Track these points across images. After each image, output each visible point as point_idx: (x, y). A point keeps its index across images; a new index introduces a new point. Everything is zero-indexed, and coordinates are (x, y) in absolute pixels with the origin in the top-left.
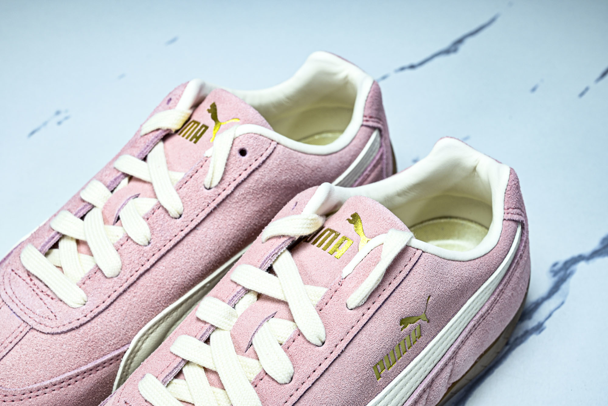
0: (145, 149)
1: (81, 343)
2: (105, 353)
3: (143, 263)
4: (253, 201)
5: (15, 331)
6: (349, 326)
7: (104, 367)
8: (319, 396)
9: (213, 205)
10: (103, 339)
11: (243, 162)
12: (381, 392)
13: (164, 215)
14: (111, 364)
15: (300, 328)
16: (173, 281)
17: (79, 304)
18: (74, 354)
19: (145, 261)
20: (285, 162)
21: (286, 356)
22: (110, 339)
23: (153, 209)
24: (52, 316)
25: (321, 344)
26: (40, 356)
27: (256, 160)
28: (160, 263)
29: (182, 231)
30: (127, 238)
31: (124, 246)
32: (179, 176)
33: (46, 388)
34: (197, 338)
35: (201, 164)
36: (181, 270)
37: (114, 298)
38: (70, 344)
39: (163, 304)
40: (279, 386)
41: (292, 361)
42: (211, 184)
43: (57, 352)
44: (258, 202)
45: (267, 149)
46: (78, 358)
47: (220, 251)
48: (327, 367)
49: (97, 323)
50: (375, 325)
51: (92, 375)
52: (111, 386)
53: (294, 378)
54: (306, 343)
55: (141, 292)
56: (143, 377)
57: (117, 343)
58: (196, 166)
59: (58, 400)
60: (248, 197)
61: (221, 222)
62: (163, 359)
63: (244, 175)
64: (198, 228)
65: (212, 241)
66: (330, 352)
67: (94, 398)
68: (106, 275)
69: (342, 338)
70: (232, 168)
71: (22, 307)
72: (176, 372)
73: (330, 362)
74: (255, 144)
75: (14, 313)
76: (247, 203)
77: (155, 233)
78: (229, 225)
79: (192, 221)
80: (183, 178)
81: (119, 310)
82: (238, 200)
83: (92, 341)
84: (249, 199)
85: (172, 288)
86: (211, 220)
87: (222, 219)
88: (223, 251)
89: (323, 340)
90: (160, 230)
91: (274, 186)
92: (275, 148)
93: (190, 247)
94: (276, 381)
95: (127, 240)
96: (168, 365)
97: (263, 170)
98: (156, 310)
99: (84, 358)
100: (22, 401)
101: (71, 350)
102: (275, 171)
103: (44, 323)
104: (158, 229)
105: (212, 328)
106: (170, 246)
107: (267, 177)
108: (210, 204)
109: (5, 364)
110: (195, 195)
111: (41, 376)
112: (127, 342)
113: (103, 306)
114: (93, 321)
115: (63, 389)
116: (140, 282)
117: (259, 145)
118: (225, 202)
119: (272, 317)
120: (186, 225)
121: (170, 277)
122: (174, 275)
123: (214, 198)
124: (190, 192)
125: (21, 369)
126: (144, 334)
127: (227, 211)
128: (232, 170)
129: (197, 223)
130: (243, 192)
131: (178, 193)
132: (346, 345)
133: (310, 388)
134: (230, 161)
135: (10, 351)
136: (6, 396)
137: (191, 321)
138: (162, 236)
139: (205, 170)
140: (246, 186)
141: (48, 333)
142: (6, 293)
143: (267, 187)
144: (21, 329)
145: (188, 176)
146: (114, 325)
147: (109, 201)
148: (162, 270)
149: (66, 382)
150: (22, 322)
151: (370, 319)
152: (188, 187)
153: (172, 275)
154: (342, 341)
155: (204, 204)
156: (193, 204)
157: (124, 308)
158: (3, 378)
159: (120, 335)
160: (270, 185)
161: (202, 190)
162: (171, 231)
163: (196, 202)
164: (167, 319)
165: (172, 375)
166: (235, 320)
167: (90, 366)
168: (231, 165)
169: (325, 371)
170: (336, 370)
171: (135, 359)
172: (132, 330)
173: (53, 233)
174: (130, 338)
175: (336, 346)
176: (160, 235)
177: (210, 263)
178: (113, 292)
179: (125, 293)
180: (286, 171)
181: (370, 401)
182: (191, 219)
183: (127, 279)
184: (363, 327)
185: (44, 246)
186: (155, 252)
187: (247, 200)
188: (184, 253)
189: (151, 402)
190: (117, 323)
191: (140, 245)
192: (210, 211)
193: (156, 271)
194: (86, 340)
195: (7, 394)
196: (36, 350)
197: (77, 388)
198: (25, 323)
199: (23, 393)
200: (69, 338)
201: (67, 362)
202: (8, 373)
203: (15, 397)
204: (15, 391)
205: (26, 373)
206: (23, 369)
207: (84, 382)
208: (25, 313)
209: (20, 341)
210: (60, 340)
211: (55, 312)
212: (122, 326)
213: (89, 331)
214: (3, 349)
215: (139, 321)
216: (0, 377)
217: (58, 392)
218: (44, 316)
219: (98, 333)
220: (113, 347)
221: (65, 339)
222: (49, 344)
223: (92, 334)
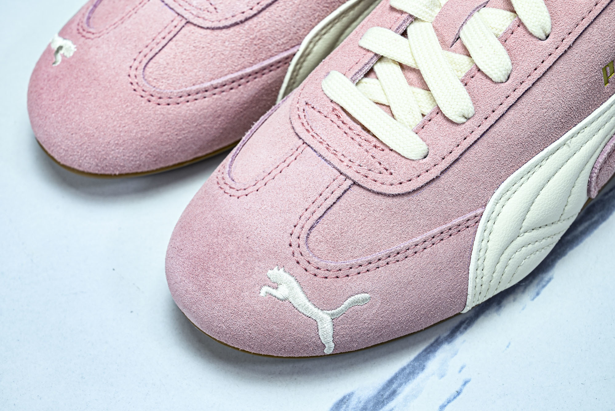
1: (246, 41)
2: (273, 53)
5: (168, 25)
6: (579, 17)
7: (271, 71)
8: (539, 99)
10: (270, 37)
12: (607, 101)
14: (278, 67)
15: (521, 17)
18: (237, 53)
21: (504, 50)
22: (279, 37)
24: (211, 8)
25: (544, 37)
26: (199, 54)
33: (206, 91)
34: (392, 30)
38: (233, 41)
40: (493, 85)
41: (510, 55)
43: (219, 50)
46: (242, 59)
48: (551, 65)
49: (264, 17)
50: (609, 18)
51: (257, 80)
52: (276, 94)
53: (511, 76)
54: (527, 35)
56: (326, 75)
57: (288, 42)
59: (219, 106)
62: (350, 55)
66: (555, 46)
67: (257, 107)
69: (570, 31)
72: (366, 69)
73: (555, 59)
75: (166, 5)
81: (291, 3)
83: (259, 39)
89: (548, 32)
94: (491, 79)
96: (357, 61)
98: (331, 6)
99: (249, 58)
100: (179, 105)
101: (235, 48)
103: (203, 16)
105: (411, 19)
109: (158, 63)
111: (200, 77)
112: (297, 43)
114: (260, 15)
115: (224, 93)
119: (483, 6)
125: (177, 68)
126: (317, 35)
132: (574, 39)
133: (529, 89)
135: (163, 47)
136: (160, 98)
137: (383, 12)
141: (208, 28)
144: (175, 23)
146: (284, 21)
149: (228, 85)
150: (176, 15)
151: (604, 9)
154: (570, 35)
158: (156, 78)
159: (290, 34)
164: (342, 19)
165: (362, 73)
166: (438, 10)
167: (256, 67)
169: (548, 70)
170: (561, 69)
171: (305, 64)
172: (304, 28)
174: (300, 38)
175: (562, 41)
181: (595, 110)
184: (595, 19)
189: (338, 102)
190: (288, 19)
194: (251, 37)
195: (162, 96)
196: (194, 47)
197: (240, 93)
198: (179, 16)
199: (180, 96)
200: (232, 34)
201: (229, 62)
202: (162, 73)
203: (171, 100)
204: (171, 92)
205: (183, 72)
206: (180, 68)
207: (249, 87)
208: (180, 5)
209: (175, 36)
210: (221, 36)
211: (216, 5)
212: (293, 22)
213: (255, 27)
214: (154, 45)
215: (312, 18)
216: (154, 77)
217: (220, 96)
218: (202, 8)
219: (265, 29)
220: (282, 47)
221: (228, 35)
222: (209, 41)
223: (259, 31)
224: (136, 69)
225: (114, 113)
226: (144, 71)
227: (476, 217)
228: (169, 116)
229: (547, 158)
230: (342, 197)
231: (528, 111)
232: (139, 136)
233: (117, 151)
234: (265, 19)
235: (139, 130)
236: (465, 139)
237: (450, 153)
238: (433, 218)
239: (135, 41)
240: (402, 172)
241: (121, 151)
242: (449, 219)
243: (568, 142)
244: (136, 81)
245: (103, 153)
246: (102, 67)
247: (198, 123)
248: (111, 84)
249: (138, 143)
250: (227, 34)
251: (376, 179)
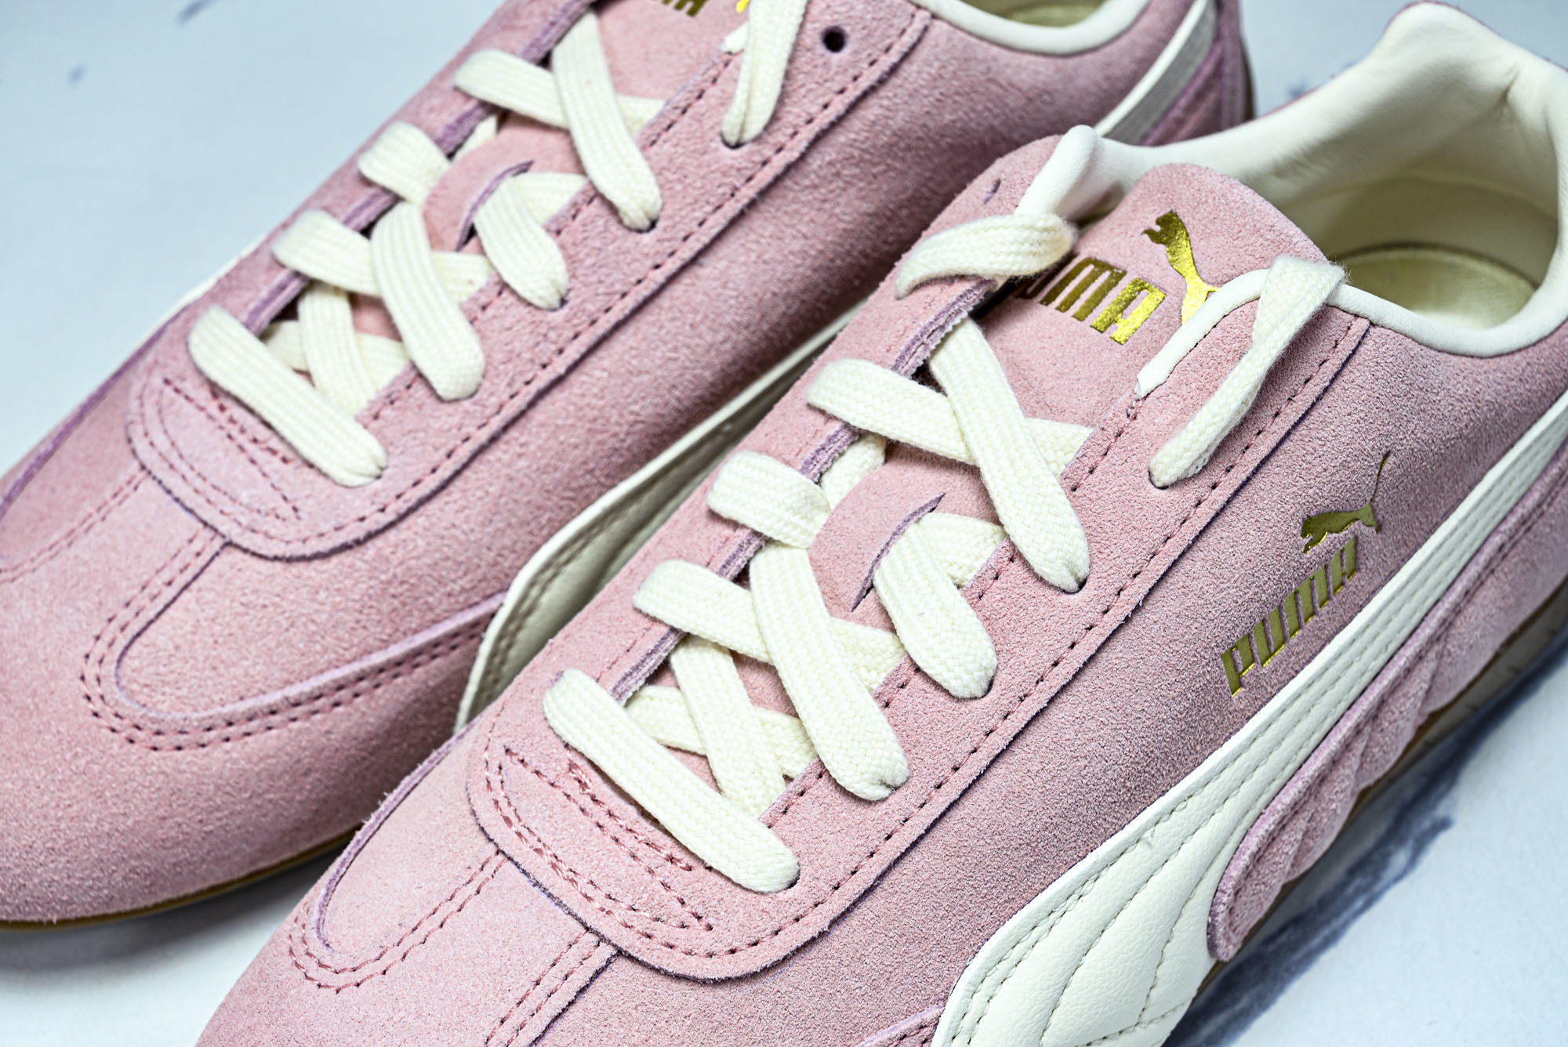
0: (546, 32)
1: (371, 587)
2: (438, 615)
3: (545, 360)
4: (861, 184)
5: (179, 551)
6: (1157, 536)
7: (434, 657)
8: (1067, 737)
9: (748, 193)
10: (430, 576)
11: (834, 69)
12: (1242, 730)
13: (607, 221)
14: (454, 648)
15: (1016, 540)
16: (632, 413)
17: (362, 475)
18: (349, 618)
19: (553, 352)
20: (954, 73)
21: (975, 619)
22: (453, 576)
23: (574, 204)
24: (285, 510)
25: (1074, 585)
26: (255, 622)
27: (872, 63)
28: (593, 360)
29: (657, 267)
30: (498, 288)
31: (490, 312)
32: (648, 109)
33: (273, 713)
34: (712, 570)
35: (713, 72)
36: (655, 380)
37: (465, 460)
38: (338, 590)
39: (603, 479)
40: (953, 705)
41: (992, 633)
42: (742, 130)
43: (304, 611)
44: (874, 186)
45: (903, 32)
46: (361, 631)
47: (765, 327)
48: (1092, 652)
49: (415, 529)
50: (1231, 534)
51: (399, 680)
52: (452, 710)
53: (996, 682)
54: (1031, 582)
55: (540, 442)
56: (556, 680)
57: (473, 588)
58: (699, 78)
59: (305, 749)
60: (846, 172)
61: (769, 244)
62: (613, 630)
63: (838, 106)
64: (704, 260)
65: (741, 299)
66: (1100, 608)
67: (405, 745)
68: (440, 392)
69: (1137, 569)
70: (803, 85)
71: (198, 483)
72: (651, 664)
73: (1103, 639)
74: (869, 17)
75: (177, 500)
76: (844, 189)
77: (580, 272)
78: (792, 253)
79: (686, 238)
80: (661, 115)
81: (479, 493)
82: (817, 181)
83: (402, 583)
84: (847, 179)
85: (628, 434)
86: (739, 238)
87: (771, 236)
88: (772, 329)
89: (1081, 575)
90: (593, 265)
91: (920, 143)
92: (926, 29)
93: (678, 315)
94: (947, 692)
95: (500, 293)
96: (628, 646)
97: (890, 94)
98: (580, 497)
99: (379, 629)
100: (206, 750)
101: (342, 606)
102: (925, 96)
103: (265, 528)
104: (589, 262)
105: (756, 542)
106: (623, 310)
107: (901, 114)
108: (736, 189)
109: (154, 645)
110: (696, 163)
111: (258, 678)
112: (496, 585)
113: (431, 483)
114: (404, 525)
115: (318, 717)
116: (539, 415)
117: (881, 19)
118: (781, 184)
119: (930, 508)
120: (669, 251)
121: (622, 401)
122: (634, 395)
123: (749, 173)
124: (683, 154)
125: (201, 658)
126: (547, 566)
127: (786, 213)
128: (803, 91)
129: (698, 246)
130: (834, 156)
131: (648, 159)
132: (1147, 589)
133: (1042, 711)
134: (797, 64)
135: (167, 606)
136: (158, 733)
137: (693, 522)
138: (600, 282)
139: (723, 91)
140: (842, 139)
141: (276, 558)
142: (152, 444)
143: (902, 145)
144: (197, 546)
145: (676, 108)
146: (462, 537)
147: (443, 183)
148: (599, 379)
149: (327, 695)
150: (200, 526)
151: (1217, 515)
152: (675, 141)
153: (629, 396)
154: (1137, 579)
155: (721, 190)
156: (690, 190)
157: (492, 489)
158: (148, 682)
159: (479, 566)
160: (909, 138)
161: (716, 150)
162: (625, 267)
163: (699, 184)
164: (611, 523)
165: (640, 674)
166: (822, 518)
167: (396, 651)
168: (801, 77)
169: (1085, 664)
170: (1117, 661)
171: (522, 636)
172: (514, 551)
173: (281, 276)
174: (507, 575)
175: (1119, 594)
176: (594, 279)
177: (734, 363)
178: (459, 442)
179: (494, 447)
180: (957, 98)
181: (1211, 753)
182: (683, 234)
183: (501, 407)
184: (1197, 538)
185: (257, 311)
186: (579, 328)
187: (846, 182)
188: (663, 332)
189: (581, 749)
190: (472, 531)
191: (538, 308)
192: (737, 211)
193: (583, 383)
194: (383, 577)
195: (163, 727)
196: (242, 604)
197: (359, 715)
198: (208, 529)
199: (207, 726)
200: (336, 572)
201: (328, 639)
202: (162, 669)
203: (185, 737)
204: (185, 719)
205: (214, 668)
206: (207, 658)
207: (380, 697)
208: (209, 501)
209: (196, 577)
210: (309, 578)
211: (296, 500)
212: (487, 540)
213: (393, 553)
214: (146, 602)
215: (533, 525)
216: (142, 681)
217: (307, 725)
218: (263, 508)
219: (418, 558)
220: (461, 599)
221: (324, 576)
222: (278, 589)
223: (402, 563)
224: (101, 662)
225: (43, 773)
226: (118, 667)
227: (922, 1027)
228: (179, 777)
229: (1095, 875)
230: (591, 987)
231: (1040, 766)
232: (107, 827)
233: (51, 865)
234: (416, 534)
235: (105, 813)
236: (889, 837)
237: (853, 873)
238: (815, 1035)
239: (99, 591)
240: (734, 924)
241: (61, 866)
242: (855, 1036)
243: (1147, 834)
244: (99, 691)
245: (18, 871)
246: (16, 657)
247: (254, 792)
248: (37, 700)
249: (103, 846)
250: (324, 572)
251: (672, 942)
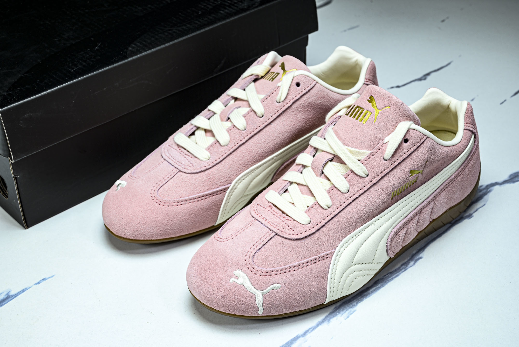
0: (244, 85)
1: (206, 179)
2: (218, 186)
3: (241, 140)
4: (302, 112)
5: (170, 172)
7: (217, 194)
8: (362, 202)
9: (281, 111)
10: (217, 178)
11: (298, 90)
13: (254, 115)
14: (221, 193)
16: (257, 151)
17: (206, 159)
18: (202, 185)
19: (243, 138)
20: (321, 93)
22: (221, 179)
23: (248, 112)
24: (191, 165)
26: (184, 184)
27: (305, 89)
28: (250, 141)
29: (263, 124)
30: (233, 126)
31: (231, 131)
32: (262, 96)
33: (186, 201)
35: (275, 89)
36: (262, 145)
37: (225, 157)
38: (200, 179)
39: (251, 164)
42: (280, 100)
43: (193, 183)
44: (305, 113)
45: (311, 84)
46: (204, 187)
47: (283, 138)
49: (215, 169)
50: (396, 171)
51: (210, 198)
53: (349, 191)
55: (239, 155)
57: (226, 182)
58: (273, 90)
59: (192, 209)
60: (299, 109)
61: (284, 122)
63: (298, 96)
64: (272, 124)
65: (279, 132)
66: (370, 181)
68: (221, 144)
70: (292, 92)
71: (175, 161)
73: (370, 186)
74: (305, 81)
75: (170, 164)
76: (299, 113)
77: (248, 124)
78: (288, 124)
79: (269, 119)
80: (265, 96)
81: (227, 163)
82: (294, 111)
83: (212, 179)
84: (300, 111)
85: (256, 155)
86: (279, 120)
87: (285, 120)
88: (284, 138)
90: (251, 123)
91: (314, 106)
92: (315, 84)
93: (266, 133)
95: (233, 127)
97: (308, 95)
98: (246, 167)
99: (207, 187)
100: (173, 207)
101: (201, 182)
102: (315, 97)
103: (187, 168)
104: (250, 122)
106: (256, 131)
107: (310, 99)
108: (279, 110)
109: (165, 188)
110: (271, 105)
111: (184, 194)
112: (230, 182)
113: (218, 161)
114: (213, 168)
115: (195, 203)
116: (239, 150)
117: (307, 81)
118: (287, 111)
120: (265, 121)
121: (255, 148)
122: (257, 148)
123: (281, 108)
124: (269, 104)
125: (173, 190)
126: (239, 180)
127: (288, 116)
128: (292, 93)
129: (271, 121)
130: (297, 106)
131: (262, 104)
134: (291, 88)
135: (168, 181)
136: (165, 203)
138: (252, 126)
139: (277, 93)
140: (299, 103)
141: (189, 173)
142: (166, 155)
143: (310, 106)
144: (174, 171)
145: (268, 95)
146: (224, 171)
147: (224, 110)
148: (251, 144)
149: (197, 199)
150: (175, 168)
151: (394, 167)
152: (267, 101)
153: (256, 148)
155: (276, 110)
156: (270, 110)
157: (230, 163)
159: (227, 178)
160: (312, 104)
161: (275, 103)
162: (257, 124)
163: (271, 109)
167: (210, 192)
168: (291, 91)
172: (233, 176)
173: (192, 126)
174: (232, 180)
176: (251, 125)
177: (277, 144)
178: (224, 154)
179: (231, 155)
180: (321, 98)
182: (268, 118)
183: (233, 147)
184: (390, 171)
185: (187, 133)
186: (248, 134)
187: (299, 111)
188: (264, 136)
190: (226, 170)
191: (240, 130)
192: (278, 115)
193: (248, 145)
194: (208, 177)
195: (166, 202)
196: (182, 181)
197: (202, 203)
198: (176, 169)
199: (174, 202)
200: (200, 176)
201: (198, 188)
202: (166, 192)
203: (170, 204)
204: (170, 200)
205: (176, 192)
206: (174, 190)
207: (206, 201)
208: (177, 164)
209: (173, 177)
210: (195, 177)
211: (193, 163)
212: (228, 172)
213: (211, 173)
214: (164, 181)
215: (237, 171)
216: (162, 194)
217: (192, 204)
218: (187, 165)
219: (215, 174)
220: (223, 184)
221: (198, 177)
222: (189, 179)
223: (212, 175)
224: (154, 191)
225: (143, 209)
226: (158, 192)
228: (168, 211)
229: (364, 229)
232: (154, 220)
233: (143, 226)
234: (215, 170)
235: (154, 217)
236: (328, 216)
237: (321, 222)
239: (155, 179)
240: (298, 230)
241: (145, 227)
243: (374, 223)
244: (154, 196)
245: (136, 227)
246: (139, 190)
247: (182, 216)
248: (142, 197)
249: (153, 223)
250: (198, 176)
251: (286, 232)
